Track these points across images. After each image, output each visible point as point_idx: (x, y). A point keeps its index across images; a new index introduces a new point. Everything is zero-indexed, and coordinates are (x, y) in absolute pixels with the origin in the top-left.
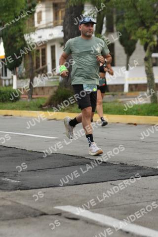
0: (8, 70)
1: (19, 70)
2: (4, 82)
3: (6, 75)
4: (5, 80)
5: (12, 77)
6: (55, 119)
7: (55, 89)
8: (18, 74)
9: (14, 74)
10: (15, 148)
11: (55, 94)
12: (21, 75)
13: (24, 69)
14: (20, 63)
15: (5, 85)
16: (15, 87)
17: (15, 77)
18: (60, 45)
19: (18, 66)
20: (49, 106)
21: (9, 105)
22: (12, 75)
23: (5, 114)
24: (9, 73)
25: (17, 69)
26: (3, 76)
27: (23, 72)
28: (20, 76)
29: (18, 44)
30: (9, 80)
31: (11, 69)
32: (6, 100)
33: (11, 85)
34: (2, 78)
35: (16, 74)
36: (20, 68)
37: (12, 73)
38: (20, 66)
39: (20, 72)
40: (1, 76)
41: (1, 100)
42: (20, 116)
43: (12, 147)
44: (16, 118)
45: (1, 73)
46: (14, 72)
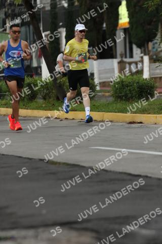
0: (134, 47)
1: (154, 48)
2: (127, 66)
3: (131, 56)
4: (130, 64)
5: (142, 57)
8: (151, 54)
9: (145, 55)
12: (156, 56)
14: (156, 35)
16: (146, 75)
17: (146, 59)
19: (151, 41)
22: (142, 55)
23: (129, 120)
24: (137, 51)
25: (150, 44)
26: (126, 57)
28: (155, 57)
30: (136, 63)
31: (139, 46)
32: (132, 97)
33: (140, 72)
34: (125, 60)
35: (148, 54)
36: (154, 44)
37: (142, 53)
38: (155, 41)
39: (155, 50)
40: (124, 56)
41: (124, 98)
42: (156, 124)
43: (143, 174)
44: (149, 127)
45: (124, 52)
46: (145, 50)
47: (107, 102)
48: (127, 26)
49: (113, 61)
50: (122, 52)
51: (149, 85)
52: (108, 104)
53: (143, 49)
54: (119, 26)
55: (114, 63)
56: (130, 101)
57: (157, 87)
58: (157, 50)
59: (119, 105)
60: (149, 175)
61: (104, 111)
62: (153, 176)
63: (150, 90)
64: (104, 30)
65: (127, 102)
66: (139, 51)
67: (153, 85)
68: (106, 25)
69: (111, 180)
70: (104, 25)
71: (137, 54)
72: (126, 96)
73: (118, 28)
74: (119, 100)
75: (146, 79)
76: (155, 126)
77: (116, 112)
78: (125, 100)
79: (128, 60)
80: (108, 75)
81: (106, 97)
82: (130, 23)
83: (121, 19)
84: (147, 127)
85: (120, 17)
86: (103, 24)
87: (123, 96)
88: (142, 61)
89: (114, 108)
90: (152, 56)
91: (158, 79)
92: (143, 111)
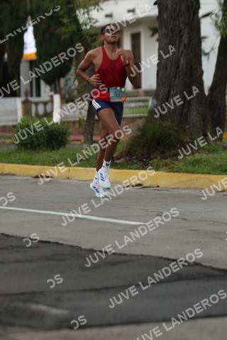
0: (42, 83)
1: (66, 85)
2: (33, 107)
3: (39, 95)
4: (37, 104)
5: (52, 97)
6: (139, 185)
7: (140, 123)
8: (63, 92)
9: (56, 93)
10: (57, 243)
11: (139, 133)
12: (70, 95)
13: (77, 83)
14: (69, 69)
15: (37, 115)
16: (56, 118)
17: (57, 98)
18: (150, 33)
19: (64, 76)
20: (128, 158)
21: (45, 155)
22: (52, 93)
23: (34, 174)
24: (45, 89)
25: (62, 81)
26: (32, 96)
27: (73, 87)
28: (67, 96)
29: (63, 29)
30: (45, 104)
31: (49, 82)
32: (39, 145)
33: (49, 115)
34: (31, 99)
35: (60, 93)
36: (66, 81)
37: (51, 90)
38: (68, 77)
39: (68, 87)
40: (29, 95)
41: (29, 146)
42: (68, 178)
43: (52, 241)
44: (60, 183)
45: (29, 90)
46: (55, 88)
47: (9, 151)
48: (34, 57)
49: (15, 101)
50: (27, 90)
51: (61, 130)
52: (10, 153)
53: (53, 86)
54: (24, 57)
55: (18, 103)
56: (37, 150)
57: (70, 134)
58: (70, 88)
59: (23, 155)
60: (61, 242)
61: (5, 162)
62: (65, 243)
63: (62, 137)
64: (6, 63)
65: (33, 152)
66: (48, 88)
67: (66, 130)
68: (8, 56)
69: (13, 247)
70: (6, 56)
71: (45, 92)
72: (32, 143)
73: (23, 60)
74: (23, 148)
75: (57, 123)
76: (68, 181)
77: (19, 163)
78: (30, 149)
79: (34, 99)
80: (10, 118)
81: (7, 144)
83: (26, 48)
84: (57, 182)
85: (25, 46)
86: (4, 54)
87: (28, 144)
88: (52, 101)
89: (17, 158)
90: (64, 95)
91: (71, 124)
92: (53, 163)
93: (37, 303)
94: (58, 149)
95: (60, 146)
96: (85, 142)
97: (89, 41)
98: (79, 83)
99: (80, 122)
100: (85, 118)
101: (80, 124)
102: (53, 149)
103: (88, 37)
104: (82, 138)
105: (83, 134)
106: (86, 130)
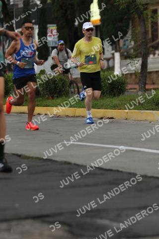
1: (124, 45)
5: (113, 54)
8: (122, 51)
9: (116, 51)
10: (118, 171)
12: (127, 53)
13: (133, 43)
16: (117, 72)
17: (117, 56)
21: (108, 100)
22: (113, 52)
23: (100, 116)
24: (108, 48)
25: (122, 42)
27: (130, 47)
28: (125, 54)
30: (108, 60)
32: (103, 93)
33: (111, 69)
35: (120, 51)
36: (125, 41)
37: (113, 49)
38: (126, 38)
39: (125, 47)
42: (127, 119)
43: (114, 169)
44: (120, 123)
46: (116, 47)
48: (99, 23)
51: (121, 81)
53: (114, 46)
56: (102, 97)
57: (128, 83)
58: (128, 47)
60: (120, 170)
62: (124, 170)
63: (121, 87)
66: (110, 48)
67: (124, 81)
71: (108, 51)
76: (126, 121)
82: (101, 20)
83: (93, 16)
84: (118, 122)
88: (113, 58)
90: (123, 53)
91: (129, 76)
92: (114, 107)
93: (102, 218)
94: (118, 96)
95: (120, 94)
96: (140, 91)
97: (142, 10)
98: (135, 44)
99: (135, 74)
100: (140, 71)
101: (136, 76)
102: (114, 95)
103: (140, 6)
104: (137, 86)
105: (138, 83)
106: (140, 80)
